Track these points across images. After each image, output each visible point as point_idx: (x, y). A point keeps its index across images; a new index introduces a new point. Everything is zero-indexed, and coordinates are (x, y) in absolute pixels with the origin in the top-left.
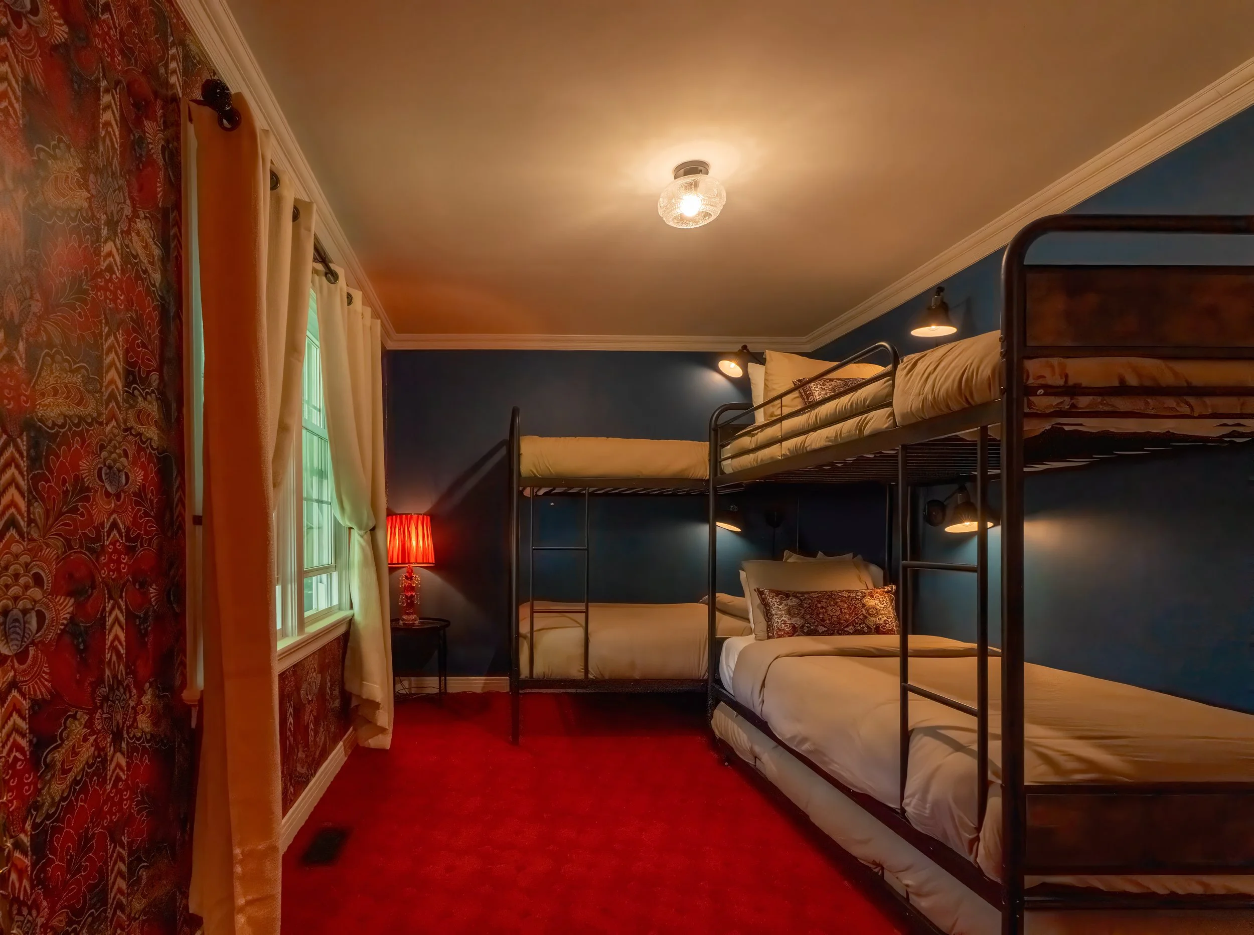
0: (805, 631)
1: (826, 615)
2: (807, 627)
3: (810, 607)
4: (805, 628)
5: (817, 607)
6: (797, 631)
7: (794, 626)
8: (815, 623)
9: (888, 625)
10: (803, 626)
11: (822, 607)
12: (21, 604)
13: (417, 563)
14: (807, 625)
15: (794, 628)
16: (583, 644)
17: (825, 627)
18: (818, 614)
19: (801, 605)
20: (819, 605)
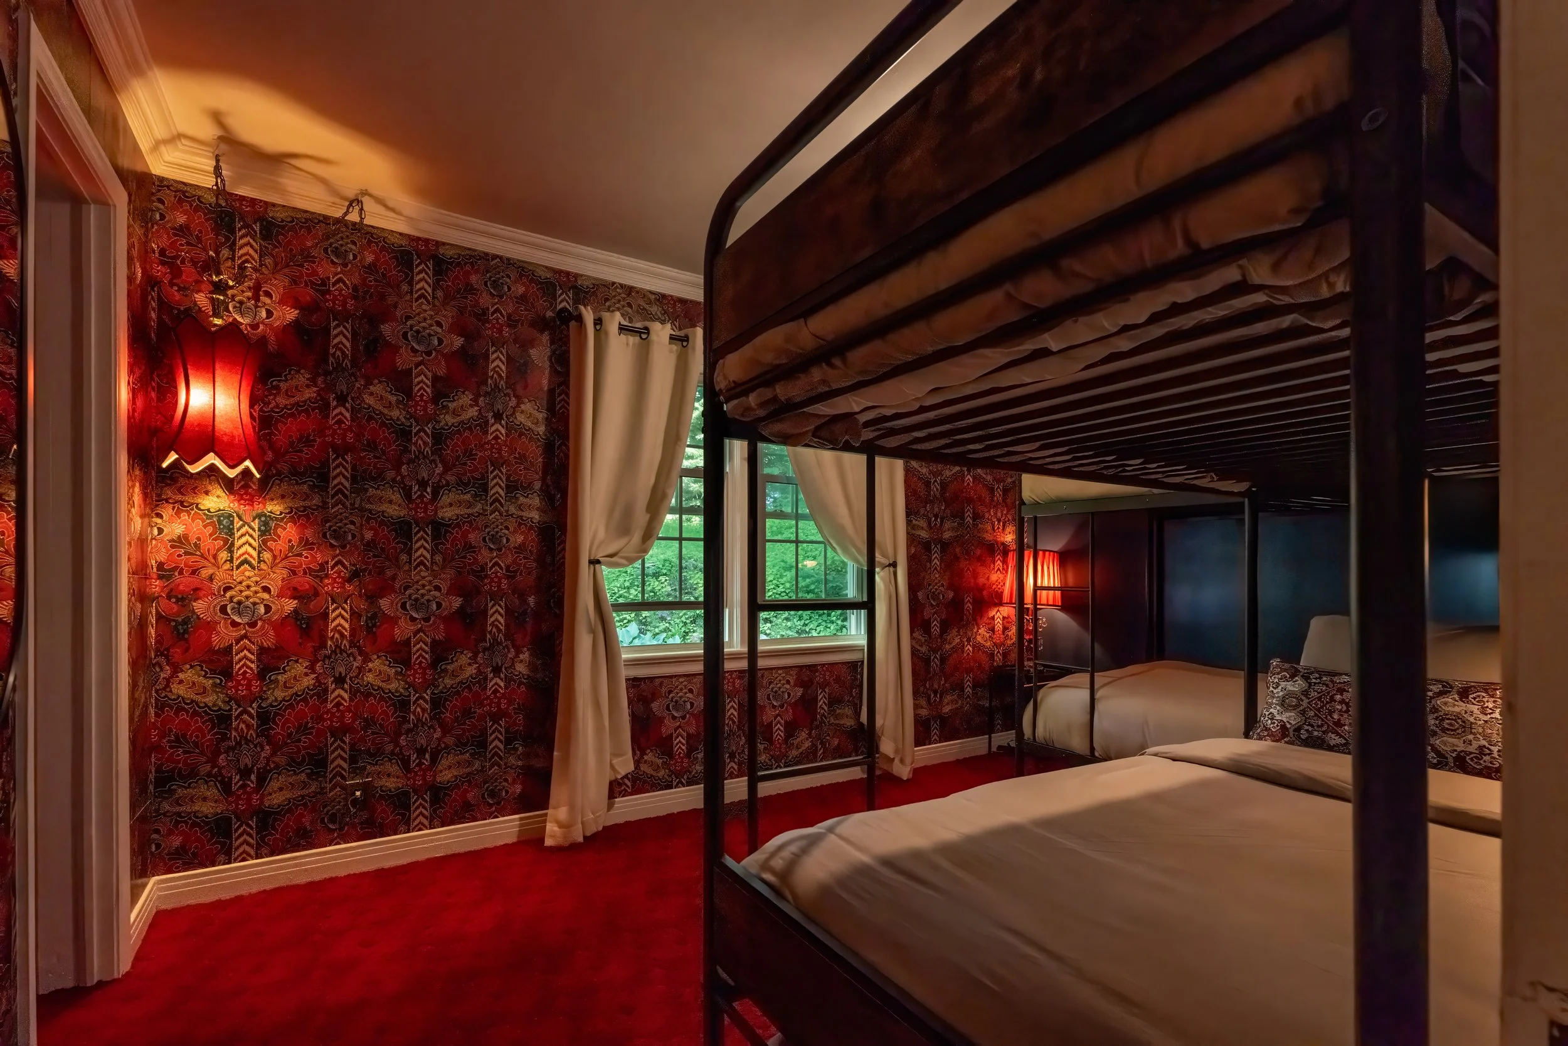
0: (1303, 737)
1: (1346, 716)
2: (1307, 730)
3: (1319, 699)
4: (1302, 732)
5: (1332, 699)
6: (1287, 736)
7: (1285, 725)
8: (1322, 725)
9: (1487, 758)
10: (1298, 730)
11: (1342, 702)
12: (426, 598)
13: (1048, 605)
14: (1306, 727)
15: (1283, 727)
16: (1089, 710)
17: (1341, 736)
18: (1331, 713)
19: (1306, 693)
20: (1338, 697)
